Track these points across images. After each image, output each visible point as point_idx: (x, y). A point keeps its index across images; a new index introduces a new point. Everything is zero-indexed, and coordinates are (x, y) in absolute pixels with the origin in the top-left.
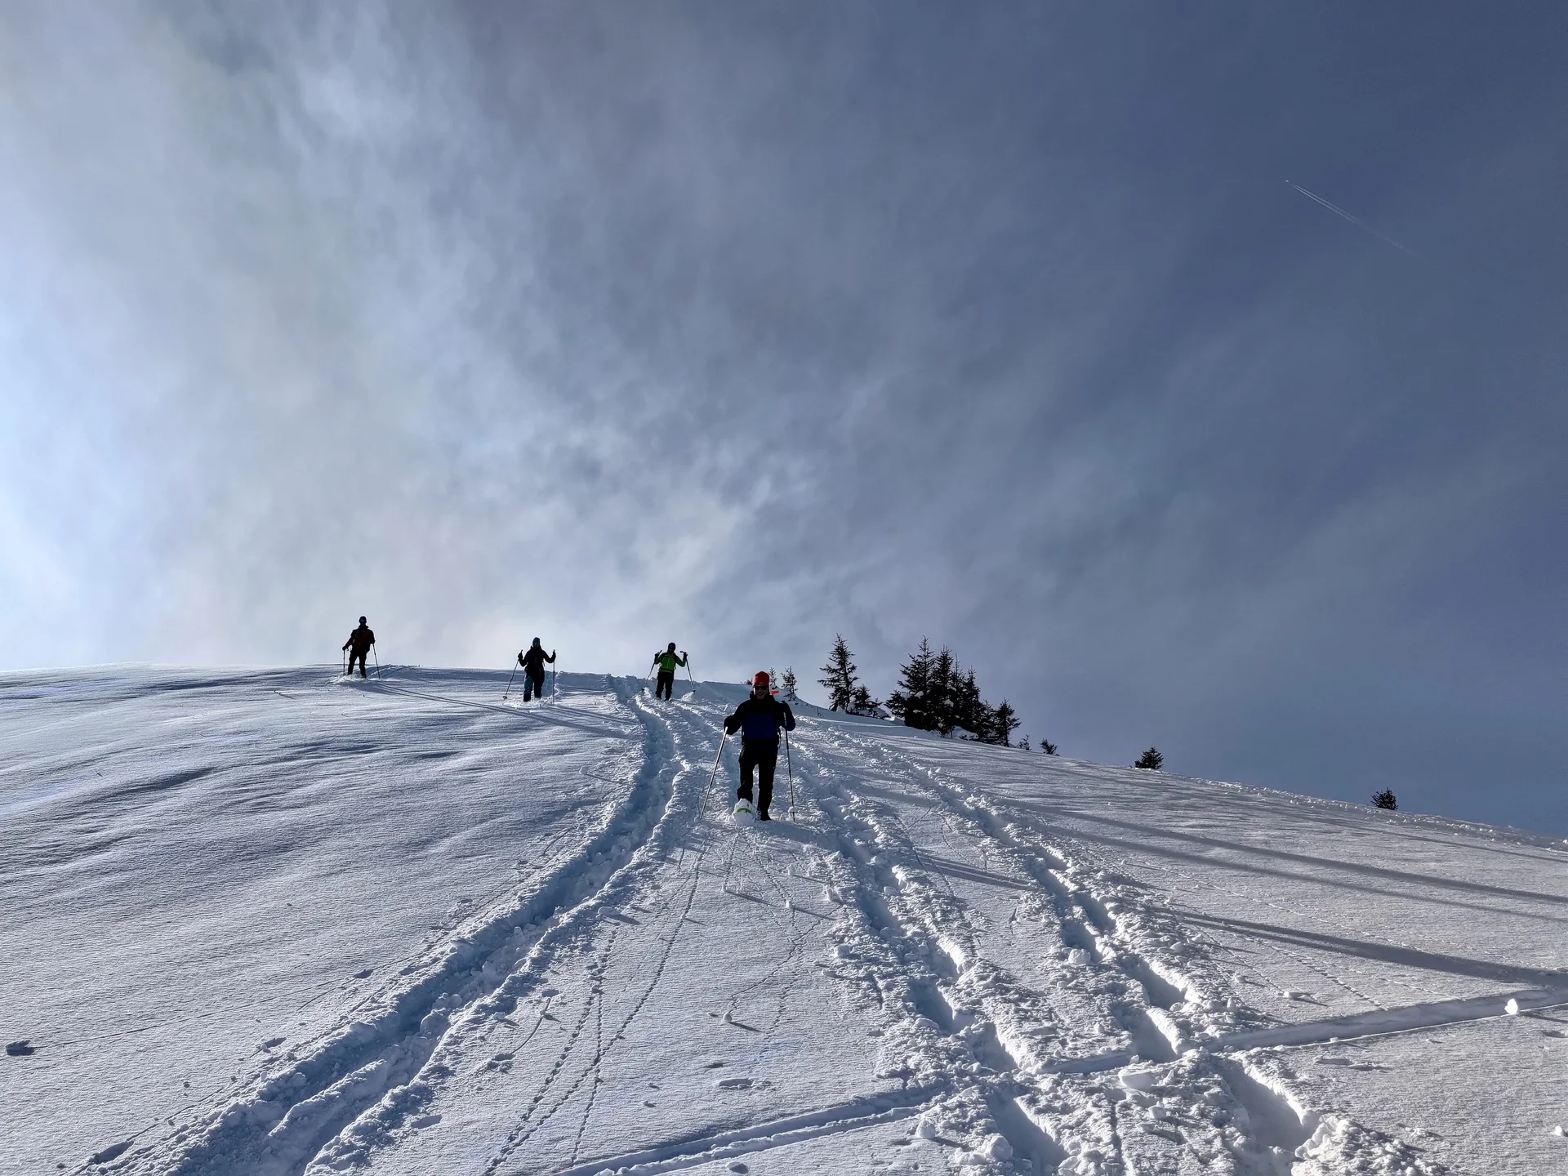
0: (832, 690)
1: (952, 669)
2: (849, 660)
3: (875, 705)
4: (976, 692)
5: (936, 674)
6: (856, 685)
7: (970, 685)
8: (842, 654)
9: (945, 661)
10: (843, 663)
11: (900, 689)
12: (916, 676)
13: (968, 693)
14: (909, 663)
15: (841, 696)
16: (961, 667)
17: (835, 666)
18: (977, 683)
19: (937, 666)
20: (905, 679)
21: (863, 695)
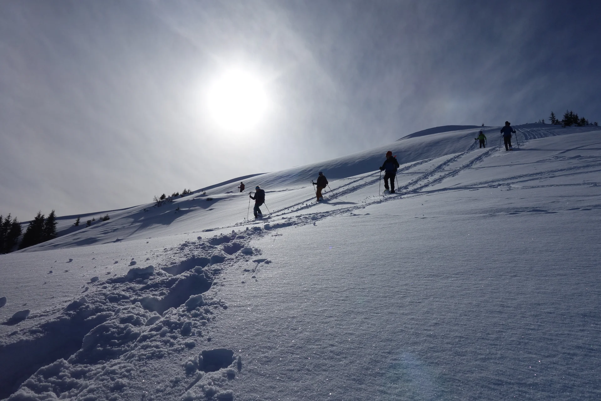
0: (551, 121)
1: (573, 114)
2: (554, 115)
3: (559, 122)
4: (578, 117)
5: (570, 115)
6: (556, 119)
7: (577, 116)
8: (553, 114)
9: (571, 113)
10: (553, 116)
11: (563, 119)
12: (566, 116)
13: (576, 118)
14: (565, 114)
15: (553, 121)
16: (575, 113)
17: (551, 117)
18: (578, 116)
19: (570, 114)
20: (564, 117)
21: (557, 121)
